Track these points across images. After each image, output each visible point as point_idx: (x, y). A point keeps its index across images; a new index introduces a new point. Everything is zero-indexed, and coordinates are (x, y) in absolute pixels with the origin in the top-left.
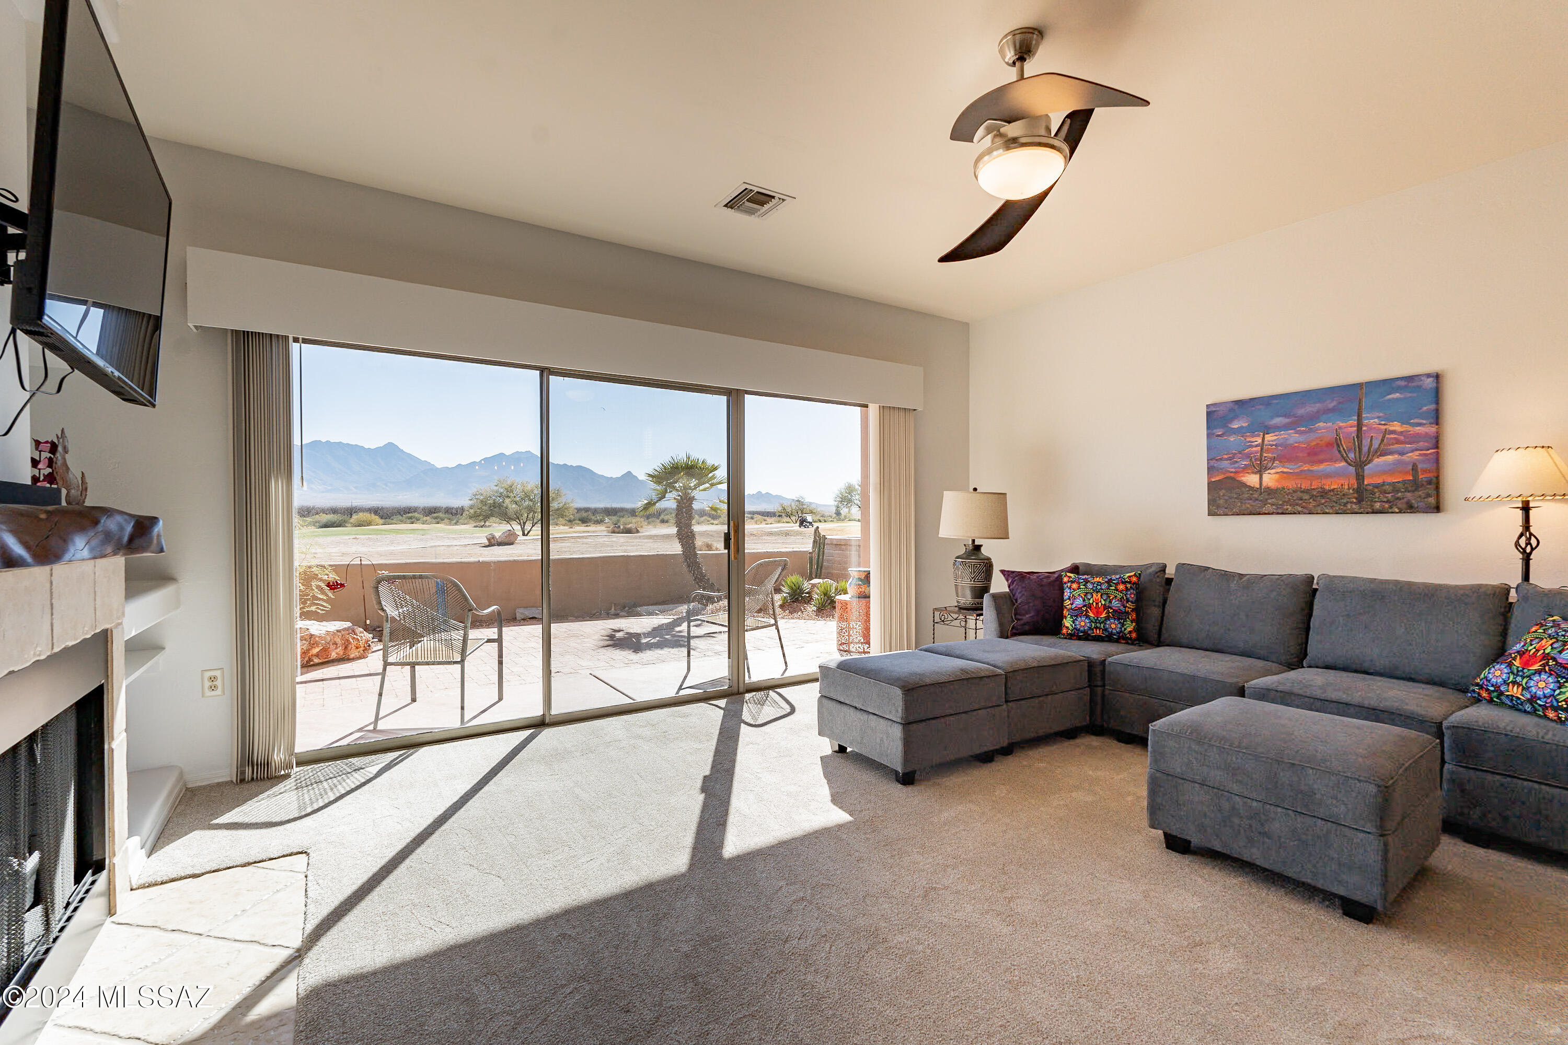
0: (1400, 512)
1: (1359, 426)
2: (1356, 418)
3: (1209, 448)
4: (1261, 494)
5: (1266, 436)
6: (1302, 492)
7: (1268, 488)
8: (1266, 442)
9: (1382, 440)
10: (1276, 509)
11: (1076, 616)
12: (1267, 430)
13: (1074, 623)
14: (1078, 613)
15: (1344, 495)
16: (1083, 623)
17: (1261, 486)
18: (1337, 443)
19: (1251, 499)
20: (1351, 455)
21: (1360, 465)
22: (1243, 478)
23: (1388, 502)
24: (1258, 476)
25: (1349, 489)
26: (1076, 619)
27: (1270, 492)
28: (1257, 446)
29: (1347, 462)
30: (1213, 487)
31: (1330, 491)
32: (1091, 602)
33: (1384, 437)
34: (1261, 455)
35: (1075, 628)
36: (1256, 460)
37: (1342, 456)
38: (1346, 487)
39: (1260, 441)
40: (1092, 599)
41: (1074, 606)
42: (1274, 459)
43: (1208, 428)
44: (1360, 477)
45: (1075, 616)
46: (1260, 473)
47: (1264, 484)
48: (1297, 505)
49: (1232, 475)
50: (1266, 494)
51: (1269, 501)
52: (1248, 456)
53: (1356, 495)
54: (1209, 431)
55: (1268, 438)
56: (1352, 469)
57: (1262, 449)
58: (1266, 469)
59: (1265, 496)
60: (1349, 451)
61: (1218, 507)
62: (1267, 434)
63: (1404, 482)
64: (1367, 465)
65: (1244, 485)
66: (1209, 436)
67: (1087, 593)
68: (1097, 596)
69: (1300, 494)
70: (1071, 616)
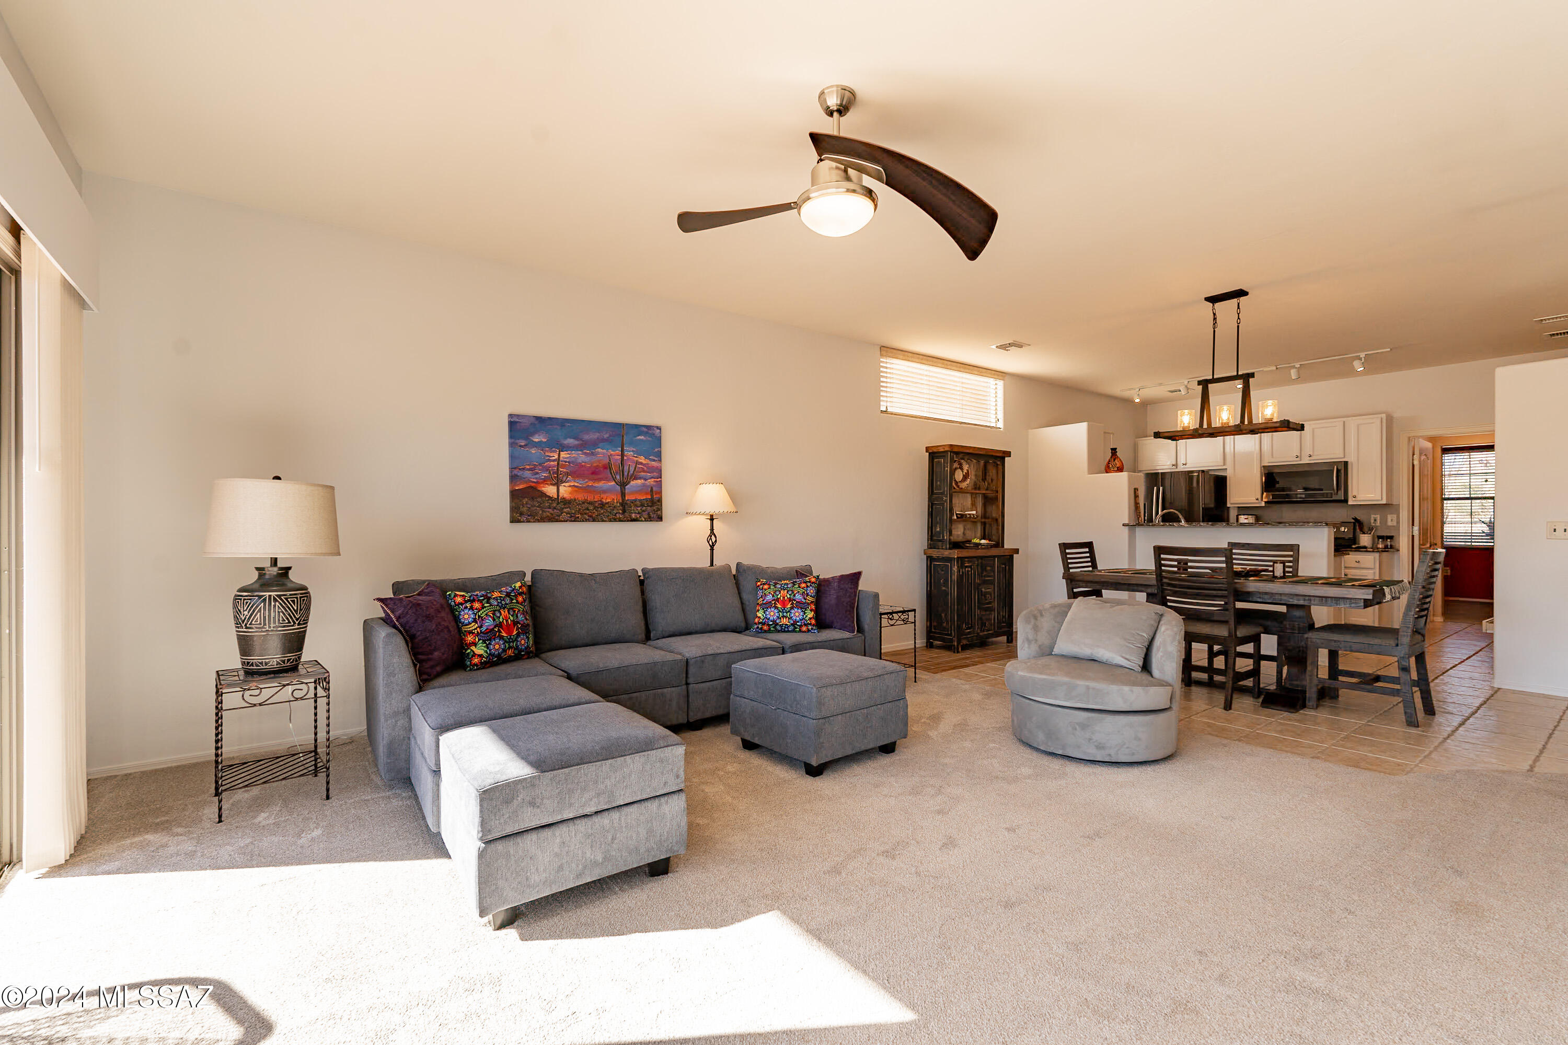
0: (645, 521)
1: (622, 455)
2: (620, 449)
3: (512, 457)
4: (558, 503)
5: (561, 453)
6: (589, 503)
7: (564, 498)
8: (561, 459)
9: (635, 468)
10: (570, 517)
11: (490, 640)
12: (563, 448)
13: (488, 648)
14: (488, 636)
15: (615, 507)
16: (497, 646)
17: (558, 496)
18: (607, 467)
19: (550, 508)
20: (618, 477)
21: (623, 485)
22: (543, 489)
23: (639, 513)
24: (555, 488)
25: (617, 502)
26: (490, 644)
27: (566, 502)
28: (554, 461)
29: (616, 482)
30: (515, 495)
31: (606, 503)
32: (501, 620)
33: (636, 466)
34: (558, 469)
35: (490, 654)
36: (553, 473)
37: (612, 476)
38: (616, 501)
39: (556, 457)
40: (501, 617)
41: (484, 629)
42: (567, 474)
43: (511, 437)
44: (623, 494)
45: (488, 640)
46: (557, 485)
47: (561, 495)
48: (585, 514)
49: (533, 485)
50: (562, 503)
51: (565, 510)
52: (547, 469)
53: (621, 508)
54: (513, 440)
55: (563, 455)
56: (618, 488)
57: (558, 464)
58: (562, 482)
59: (561, 505)
60: (617, 473)
61: (521, 514)
62: (562, 451)
63: (646, 500)
64: (626, 485)
65: (543, 495)
66: (512, 445)
67: (495, 611)
68: (504, 613)
69: (588, 505)
70: (483, 641)
